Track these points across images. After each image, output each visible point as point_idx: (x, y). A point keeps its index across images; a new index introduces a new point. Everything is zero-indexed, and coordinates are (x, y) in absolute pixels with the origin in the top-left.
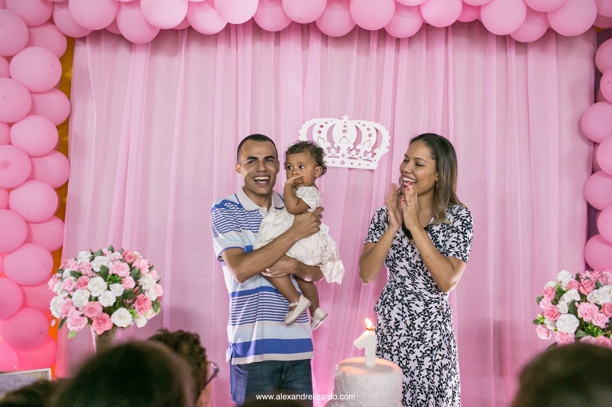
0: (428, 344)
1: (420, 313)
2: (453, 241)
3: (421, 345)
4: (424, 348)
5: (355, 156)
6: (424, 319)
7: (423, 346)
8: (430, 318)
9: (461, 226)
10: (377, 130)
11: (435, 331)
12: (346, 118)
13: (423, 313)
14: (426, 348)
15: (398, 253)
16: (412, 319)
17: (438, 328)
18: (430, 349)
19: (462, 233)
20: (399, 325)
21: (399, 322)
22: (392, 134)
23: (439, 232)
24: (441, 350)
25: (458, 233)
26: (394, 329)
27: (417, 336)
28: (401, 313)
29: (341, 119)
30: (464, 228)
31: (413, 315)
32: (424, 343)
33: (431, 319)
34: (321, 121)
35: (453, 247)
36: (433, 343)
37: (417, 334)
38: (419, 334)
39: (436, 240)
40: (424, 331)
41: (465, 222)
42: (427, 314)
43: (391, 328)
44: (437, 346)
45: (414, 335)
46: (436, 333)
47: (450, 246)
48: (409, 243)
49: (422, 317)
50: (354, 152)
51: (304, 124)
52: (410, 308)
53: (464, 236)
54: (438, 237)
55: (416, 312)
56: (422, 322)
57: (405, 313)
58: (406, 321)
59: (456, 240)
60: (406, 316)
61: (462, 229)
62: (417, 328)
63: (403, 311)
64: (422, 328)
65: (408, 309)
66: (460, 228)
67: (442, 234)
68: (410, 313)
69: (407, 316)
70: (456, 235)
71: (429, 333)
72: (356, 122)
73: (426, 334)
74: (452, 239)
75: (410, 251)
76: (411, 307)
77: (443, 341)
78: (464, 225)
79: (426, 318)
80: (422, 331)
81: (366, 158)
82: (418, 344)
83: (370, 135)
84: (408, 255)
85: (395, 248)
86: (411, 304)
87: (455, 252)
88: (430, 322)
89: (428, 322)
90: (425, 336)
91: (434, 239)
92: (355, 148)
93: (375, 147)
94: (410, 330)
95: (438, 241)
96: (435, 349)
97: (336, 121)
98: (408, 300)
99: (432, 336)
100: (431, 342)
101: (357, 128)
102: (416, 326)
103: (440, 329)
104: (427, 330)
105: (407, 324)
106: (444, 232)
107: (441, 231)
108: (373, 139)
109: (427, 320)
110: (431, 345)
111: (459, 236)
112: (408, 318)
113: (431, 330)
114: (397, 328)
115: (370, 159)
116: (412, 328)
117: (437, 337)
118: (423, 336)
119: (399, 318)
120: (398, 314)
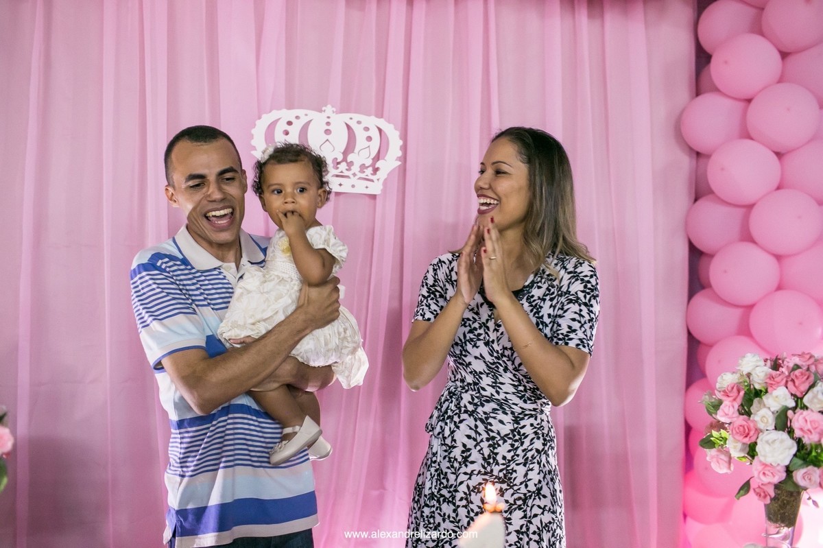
0: (519, 489)
1: (506, 435)
2: (574, 320)
3: (507, 490)
4: (513, 495)
5: (346, 173)
6: (512, 445)
7: (511, 491)
8: (522, 444)
9: (582, 292)
10: (380, 130)
11: (531, 466)
12: (329, 109)
13: (511, 436)
14: (516, 496)
15: (470, 331)
16: (493, 446)
17: (535, 461)
18: (523, 496)
19: (585, 304)
20: (470, 455)
21: (469, 450)
22: (404, 137)
23: (544, 300)
24: (540, 499)
25: (580, 305)
26: (460, 463)
27: (501, 475)
28: (473, 434)
29: (321, 111)
30: (588, 297)
31: (493, 438)
32: (511, 487)
33: (525, 446)
34: (289, 115)
35: (575, 331)
36: (526, 486)
37: (501, 471)
38: (505, 472)
39: (538, 312)
40: (513, 465)
41: (589, 286)
42: (517, 437)
43: (456, 460)
44: (534, 492)
45: (495, 473)
46: (532, 470)
47: (570, 327)
48: (489, 316)
49: (510, 441)
50: (343, 166)
51: (260, 118)
52: (489, 427)
53: (589, 310)
54: (541, 307)
55: (499, 433)
56: (509, 451)
57: (480, 434)
58: (482, 449)
59: (577, 317)
60: (482, 441)
61: (585, 297)
62: (501, 461)
63: (476, 432)
64: (509, 461)
65: (486, 428)
66: (581, 295)
67: (548, 303)
68: (489, 434)
69: (484, 440)
70: (575, 307)
71: (521, 470)
72: (345, 117)
73: (515, 471)
74: (569, 315)
75: (492, 329)
76: (491, 425)
77: (544, 483)
78: (588, 291)
79: (517, 444)
80: (509, 466)
81: (363, 175)
82: (501, 489)
83: (369, 139)
84: (489, 336)
85: (467, 324)
86: (491, 420)
87: (580, 339)
88: (523, 451)
89: (519, 451)
90: (514, 475)
91: (535, 310)
92: (345, 160)
93: (377, 158)
94: (489, 464)
95: (541, 314)
96: (531, 496)
97: (312, 114)
98: (485, 413)
99: (526, 475)
100: (523, 486)
101: (348, 127)
102: (499, 458)
103: (539, 463)
104: (517, 465)
105: (483, 454)
106: (551, 300)
107: (548, 298)
108: (375, 145)
109: (518, 448)
110: (523, 490)
111: (581, 310)
112: (485, 445)
113: (525, 465)
114: (466, 460)
115: (371, 177)
116: (491, 461)
117: (534, 476)
118: (511, 474)
119: (470, 444)
120: (469, 437)
